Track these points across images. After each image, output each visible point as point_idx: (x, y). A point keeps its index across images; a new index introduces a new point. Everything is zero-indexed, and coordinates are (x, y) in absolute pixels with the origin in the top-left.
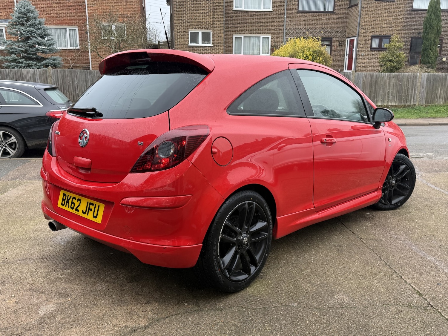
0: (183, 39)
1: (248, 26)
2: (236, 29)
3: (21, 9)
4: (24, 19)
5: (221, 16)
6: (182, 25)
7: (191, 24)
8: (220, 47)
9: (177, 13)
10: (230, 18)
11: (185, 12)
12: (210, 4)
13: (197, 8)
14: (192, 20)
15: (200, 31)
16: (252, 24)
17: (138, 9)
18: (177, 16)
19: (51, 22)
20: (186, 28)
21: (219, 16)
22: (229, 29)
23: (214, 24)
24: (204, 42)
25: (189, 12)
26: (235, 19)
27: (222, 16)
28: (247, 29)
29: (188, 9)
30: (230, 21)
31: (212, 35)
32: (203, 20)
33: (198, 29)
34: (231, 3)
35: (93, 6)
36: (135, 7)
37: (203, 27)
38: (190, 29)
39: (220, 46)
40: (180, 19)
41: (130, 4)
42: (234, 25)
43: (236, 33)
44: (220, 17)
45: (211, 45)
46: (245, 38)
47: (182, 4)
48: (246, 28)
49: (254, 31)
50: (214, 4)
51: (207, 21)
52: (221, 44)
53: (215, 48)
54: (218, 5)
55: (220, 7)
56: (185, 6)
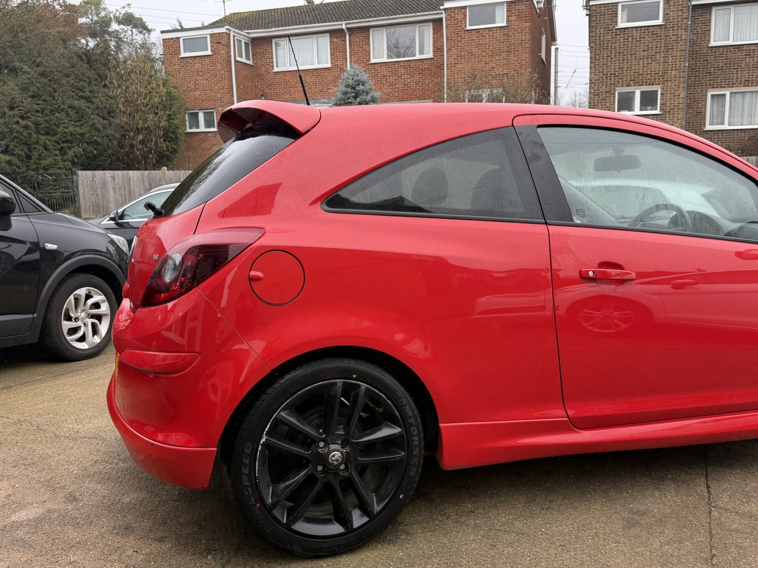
0: (605, 105)
1: (740, 73)
2: (714, 80)
3: (349, 80)
4: (351, 95)
5: (681, 59)
6: (603, 82)
7: (620, 79)
8: (677, 114)
9: (595, 62)
10: (703, 61)
11: (611, 59)
12: (659, 40)
13: (634, 49)
14: (622, 71)
15: (637, 89)
16: (749, 68)
17: (527, 62)
18: (595, 67)
19: (396, 97)
20: (611, 87)
21: (676, 59)
22: (699, 81)
23: (666, 74)
24: (644, 107)
25: (619, 58)
26: (712, 63)
27: (682, 59)
28: (737, 79)
29: (616, 53)
30: (701, 67)
31: (661, 94)
32: (644, 69)
33: (635, 85)
34: (706, 33)
35: (455, 66)
36: (523, 60)
37: (645, 81)
38: (619, 87)
39: (676, 113)
40: (600, 72)
41: (514, 56)
42: (711, 73)
43: (713, 88)
44: (680, 62)
45: (657, 112)
46: (733, 95)
47: (605, 45)
48: (735, 77)
49: (754, 80)
50: (668, 39)
51: (651, 71)
52: (678, 109)
53: (666, 117)
54: (674, 41)
55: (679, 43)
56: (611, 48)
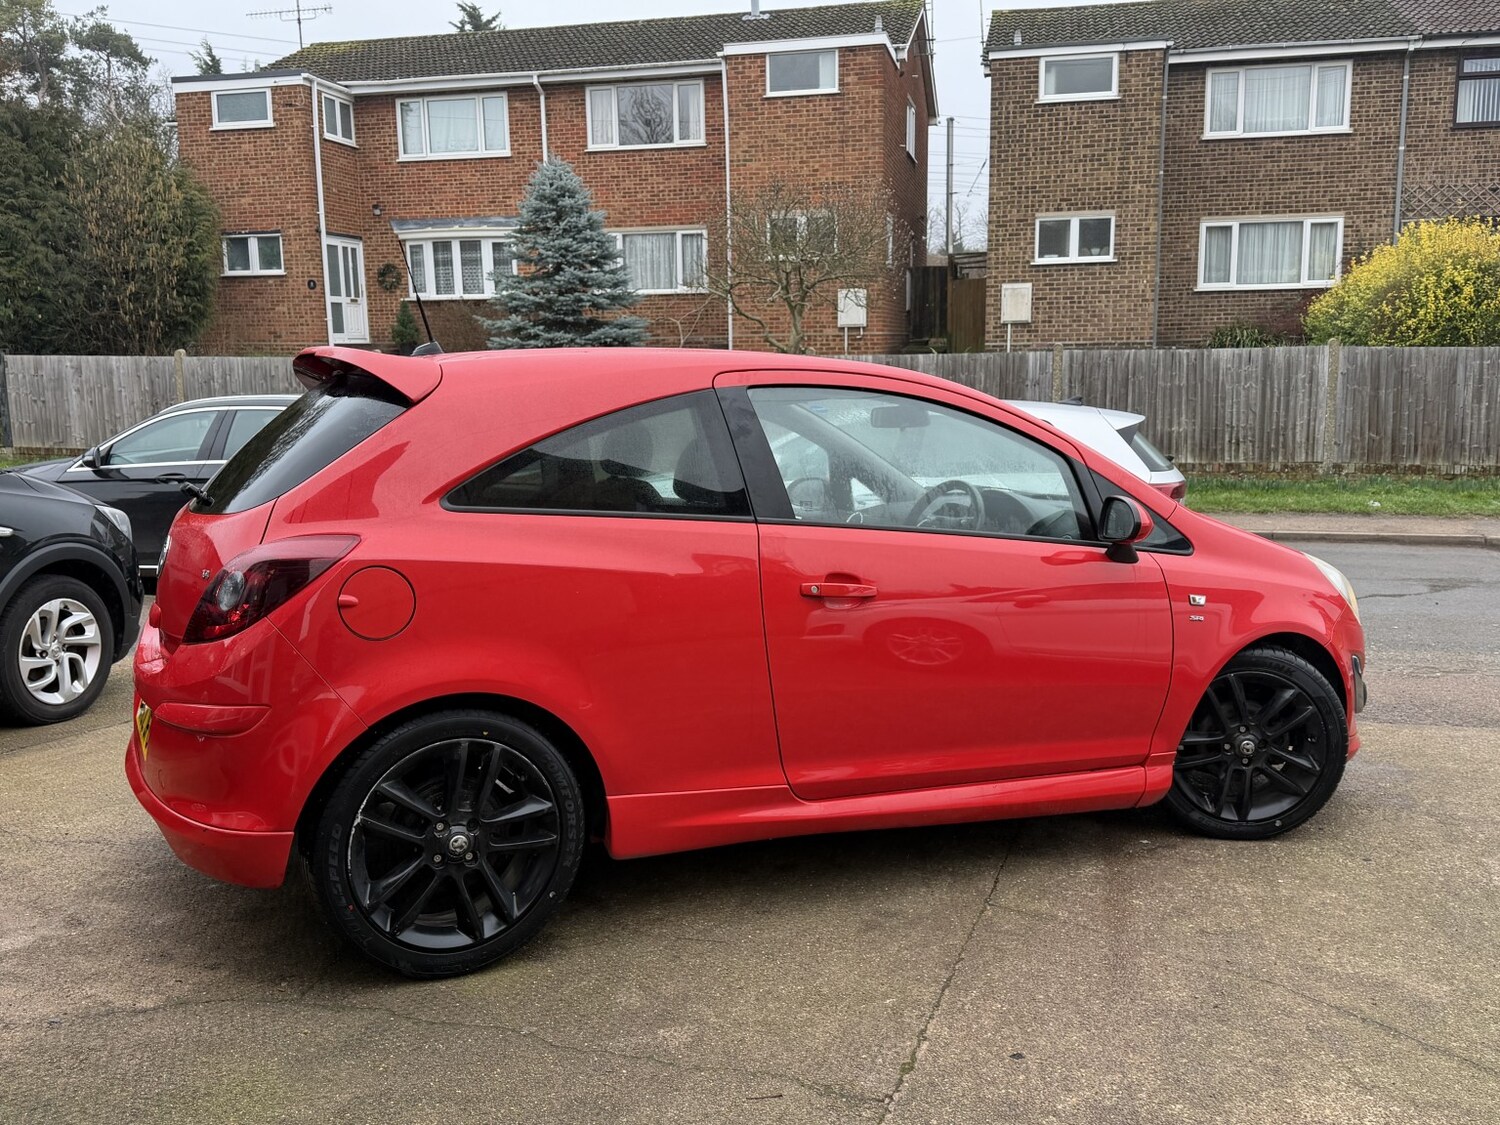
0: (1016, 244)
1: (1257, 190)
2: (1212, 200)
3: (545, 187)
4: (549, 215)
5: (1150, 162)
6: (1013, 202)
7: (1044, 197)
8: (1144, 263)
9: (999, 166)
10: (1192, 165)
11: (1027, 159)
12: (1111, 128)
13: (1068, 143)
14: (1047, 182)
15: (1075, 216)
16: (1271, 180)
17: (877, 163)
18: (999, 175)
19: (636, 217)
20: (1027, 211)
21: (1141, 163)
22: (1185, 202)
23: (1125, 190)
24: (1086, 249)
25: (1041, 159)
26: (1207, 169)
27: (1153, 164)
28: (1252, 199)
29: (1036, 149)
30: (1189, 177)
31: (1117, 226)
32: (1085, 180)
33: (1069, 209)
34: (1196, 116)
35: (745, 165)
36: (869, 158)
37: (1087, 201)
38: (1042, 211)
39: (1142, 261)
40: (1007, 184)
41: (854, 150)
42: (1206, 187)
43: (1210, 214)
44: (1147, 167)
45: (1109, 258)
46: (1246, 229)
47: (1017, 134)
48: (1248, 196)
49: (1279, 203)
50: (1127, 125)
51: (1099, 184)
52: (1145, 253)
53: (1125, 268)
54: (1139, 129)
55: (1147, 133)
56: (1027, 141)
